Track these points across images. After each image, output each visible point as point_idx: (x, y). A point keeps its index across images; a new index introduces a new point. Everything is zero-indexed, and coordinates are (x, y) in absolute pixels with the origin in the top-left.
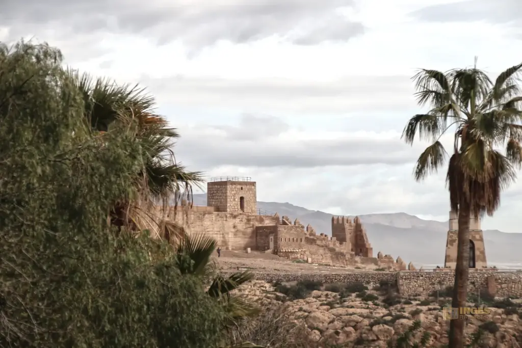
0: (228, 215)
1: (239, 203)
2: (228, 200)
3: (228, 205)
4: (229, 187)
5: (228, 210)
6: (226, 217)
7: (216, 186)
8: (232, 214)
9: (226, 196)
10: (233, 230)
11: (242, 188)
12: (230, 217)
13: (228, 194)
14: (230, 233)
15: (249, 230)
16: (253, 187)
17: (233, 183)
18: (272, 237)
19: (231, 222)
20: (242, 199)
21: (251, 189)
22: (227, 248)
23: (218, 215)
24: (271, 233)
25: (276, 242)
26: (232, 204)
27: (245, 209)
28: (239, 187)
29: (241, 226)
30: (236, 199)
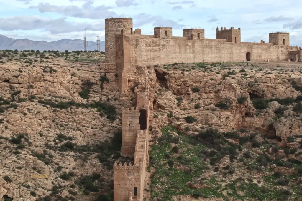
0: (280, 46)
1: (283, 41)
2: (279, 40)
3: (279, 42)
4: (279, 35)
5: (279, 44)
6: (279, 47)
7: (274, 35)
8: (281, 46)
9: (278, 39)
10: (281, 52)
11: (284, 35)
12: (280, 47)
13: (279, 38)
14: (280, 54)
15: (287, 53)
16: (288, 35)
17: (281, 33)
18: (297, 55)
19: (281, 49)
20: (284, 40)
21: (287, 36)
22: (279, 60)
23: (276, 46)
24: (297, 53)
25: (299, 57)
26: (280, 42)
27: (285, 44)
28: (283, 35)
29: (284, 51)
30: (282, 40)
